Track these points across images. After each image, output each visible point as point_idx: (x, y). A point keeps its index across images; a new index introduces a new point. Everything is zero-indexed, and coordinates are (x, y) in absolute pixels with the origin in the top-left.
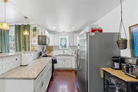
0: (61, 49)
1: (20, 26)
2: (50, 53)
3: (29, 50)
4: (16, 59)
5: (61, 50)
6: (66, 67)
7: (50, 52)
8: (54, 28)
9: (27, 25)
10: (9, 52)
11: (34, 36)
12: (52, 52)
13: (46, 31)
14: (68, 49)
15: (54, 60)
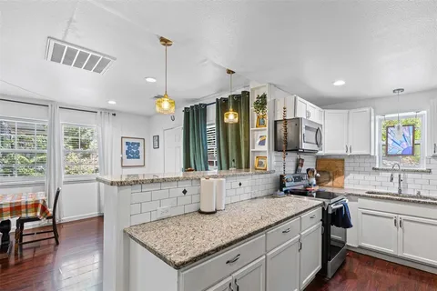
0: (383, 170)
1: (226, 100)
2: (330, 184)
3: (248, 167)
4: (185, 192)
5: (383, 174)
6: (406, 255)
7: (331, 178)
8: (340, 83)
9: (243, 92)
10: (207, 169)
11: (261, 123)
12: (338, 180)
13: (298, 102)
14: (429, 171)
15: (330, 212)
